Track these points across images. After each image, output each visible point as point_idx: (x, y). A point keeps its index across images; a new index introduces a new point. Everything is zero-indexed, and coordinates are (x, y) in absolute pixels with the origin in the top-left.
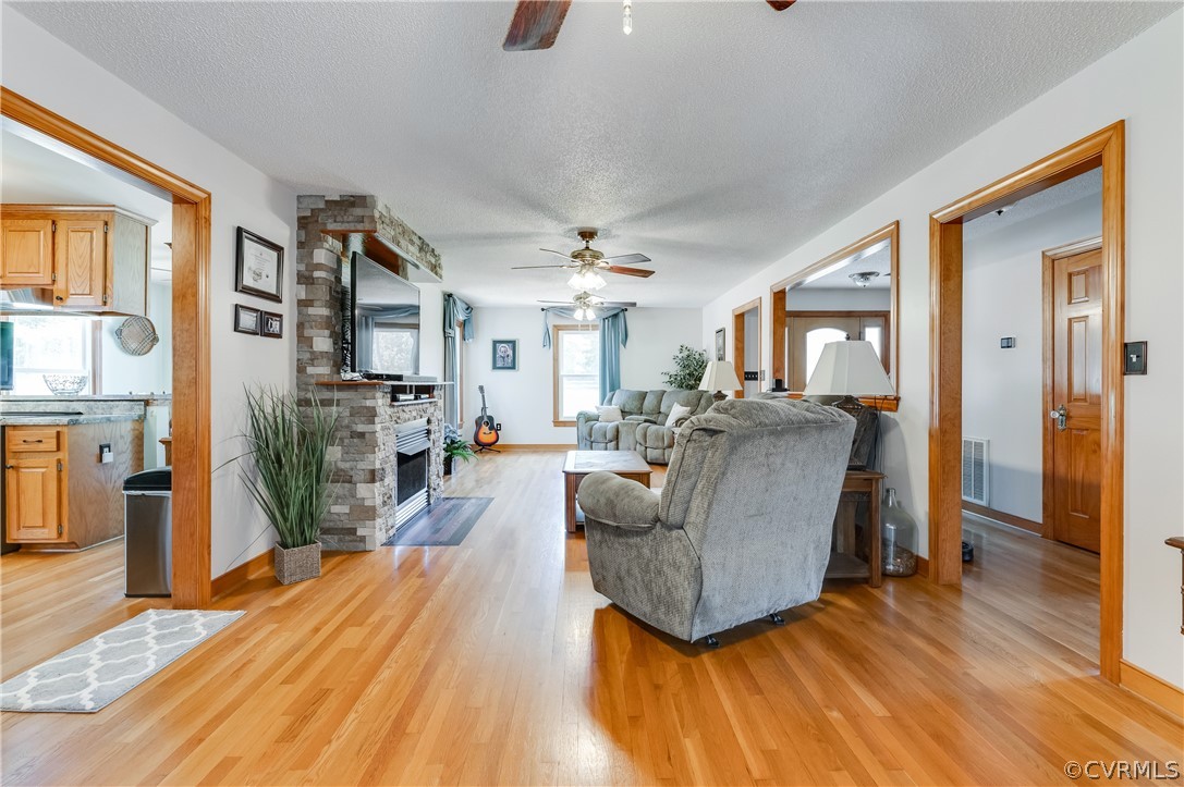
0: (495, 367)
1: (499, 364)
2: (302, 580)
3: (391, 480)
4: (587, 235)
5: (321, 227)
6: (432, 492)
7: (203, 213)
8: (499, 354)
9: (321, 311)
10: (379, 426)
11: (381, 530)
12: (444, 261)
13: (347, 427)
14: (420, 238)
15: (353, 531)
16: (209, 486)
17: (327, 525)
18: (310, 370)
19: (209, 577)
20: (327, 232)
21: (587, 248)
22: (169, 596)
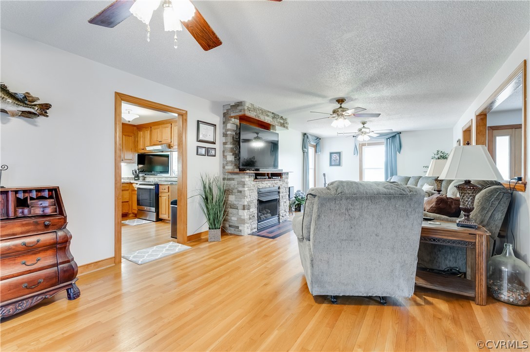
0: (331, 165)
1: (333, 163)
2: (214, 241)
3: (254, 210)
4: (341, 101)
5: (229, 116)
6: (281, 217)
7: (184, 118)
8: (333, 158)
9: (229, 146)
10: (247, 188)
11: (248, 228)
12: (288, 121)
13: (237, 188)
14: (273, 113)
15: (238, 227)
16: (187, 205)
17: (231, 224)
18: (226, 167)
19: (186, 235)
20: (232, 117)
21: (341, 107)
22: (176, 238)
